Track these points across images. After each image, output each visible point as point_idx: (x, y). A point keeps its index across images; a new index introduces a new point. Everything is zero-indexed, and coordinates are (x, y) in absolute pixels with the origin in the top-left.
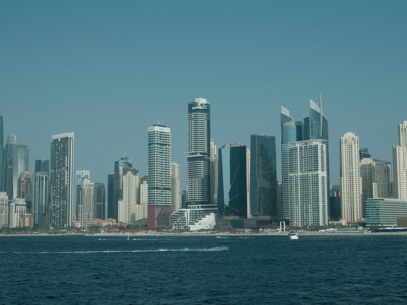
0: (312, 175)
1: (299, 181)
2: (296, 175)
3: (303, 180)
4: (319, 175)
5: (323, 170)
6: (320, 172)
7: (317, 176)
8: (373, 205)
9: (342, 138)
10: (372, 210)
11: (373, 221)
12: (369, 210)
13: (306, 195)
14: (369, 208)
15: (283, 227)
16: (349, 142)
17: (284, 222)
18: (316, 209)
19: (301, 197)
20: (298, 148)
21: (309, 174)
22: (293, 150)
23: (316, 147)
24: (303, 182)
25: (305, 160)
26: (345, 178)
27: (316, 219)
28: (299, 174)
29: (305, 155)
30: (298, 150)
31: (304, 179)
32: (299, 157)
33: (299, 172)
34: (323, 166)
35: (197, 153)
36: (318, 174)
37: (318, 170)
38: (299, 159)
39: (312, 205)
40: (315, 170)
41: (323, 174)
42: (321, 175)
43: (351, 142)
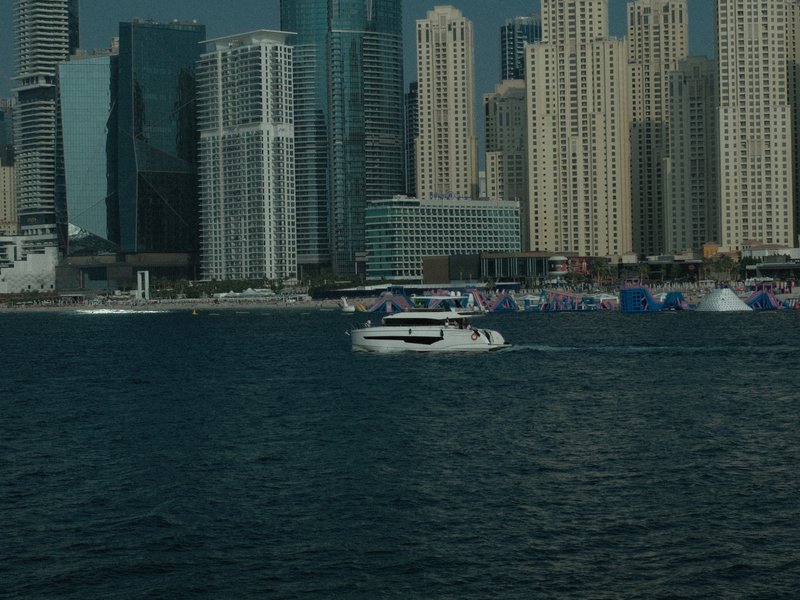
0: (248, 133)
1: (221, 153)
2: (215, 135)
3: (230, 149)
4: (265, 136)
5: (277, 120)
6: (266, 126)
7: (258, 139)
8: (380, 220)
9: (418, 22)
10: (380, 233)
11: (381, 266)
12: (372, 234)
13: (235, 193)
14: (373, 227)
15: (143, 288)
16: (437, 35)
17: (147, 273)
18: (257, 233)
19: (225, 200)
20: (220, 58)
21: (242, 131)
22: (207, 63)
23: (257, 52)
24: (229, 155)
25: (233, 91)
26: (426, 140)
27: (257, 260)
28: (222, 132)
29: (233, 78)
30: (220, 64)
31: (231, 147)
32: (220, 83)
33: (221, 127)
34: (276, 106)
35: (37, 78)
36: (259, 133)
37: (260, 119)
38: (220, 89)
39: (247, 221)
40: (253, 120)
41: (276, 132)
42: (272, 136)
43: (444, 36)
